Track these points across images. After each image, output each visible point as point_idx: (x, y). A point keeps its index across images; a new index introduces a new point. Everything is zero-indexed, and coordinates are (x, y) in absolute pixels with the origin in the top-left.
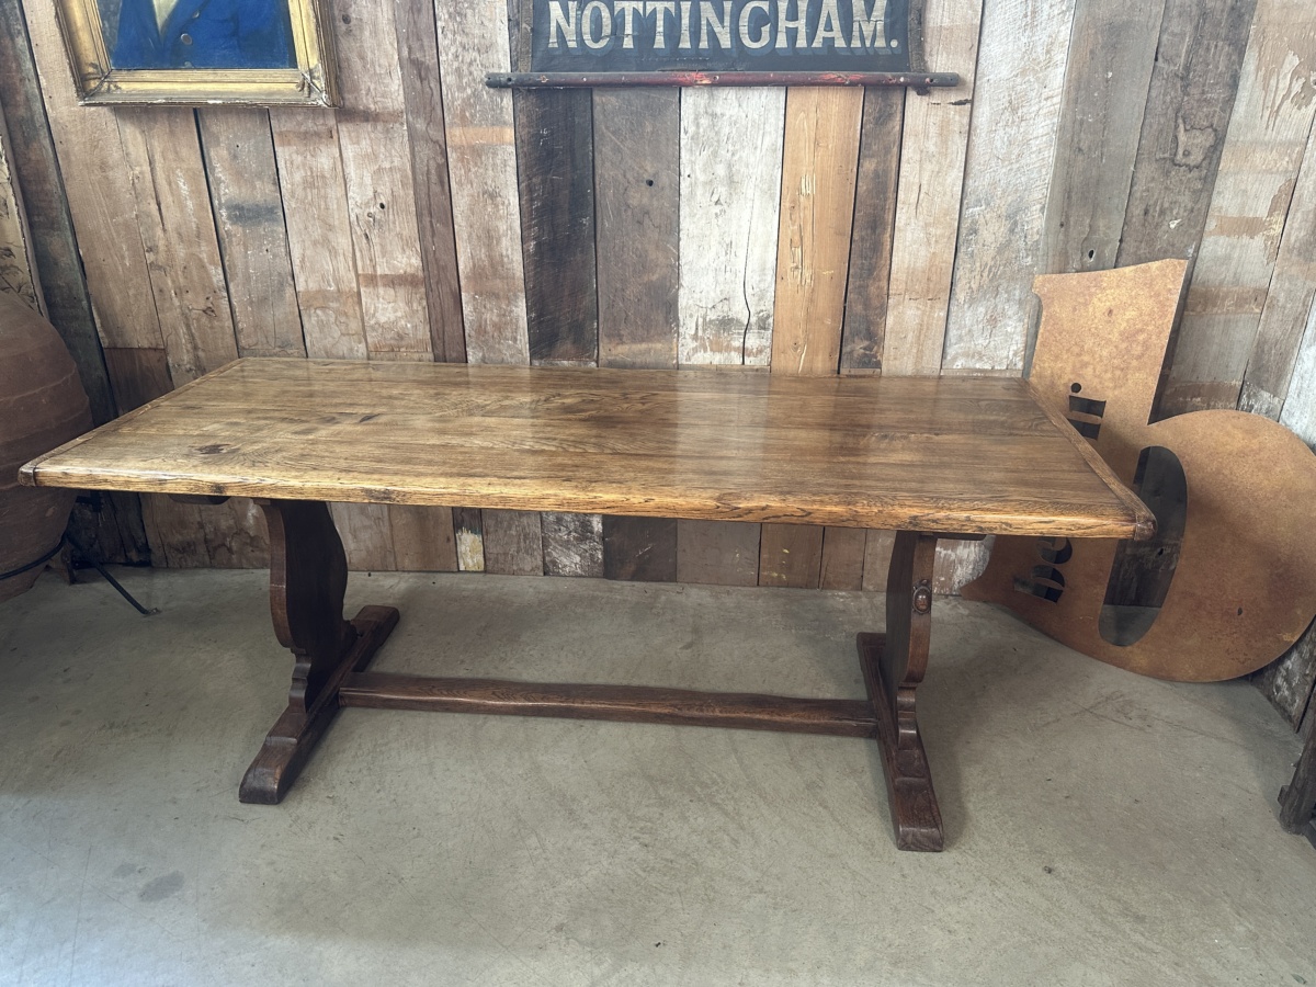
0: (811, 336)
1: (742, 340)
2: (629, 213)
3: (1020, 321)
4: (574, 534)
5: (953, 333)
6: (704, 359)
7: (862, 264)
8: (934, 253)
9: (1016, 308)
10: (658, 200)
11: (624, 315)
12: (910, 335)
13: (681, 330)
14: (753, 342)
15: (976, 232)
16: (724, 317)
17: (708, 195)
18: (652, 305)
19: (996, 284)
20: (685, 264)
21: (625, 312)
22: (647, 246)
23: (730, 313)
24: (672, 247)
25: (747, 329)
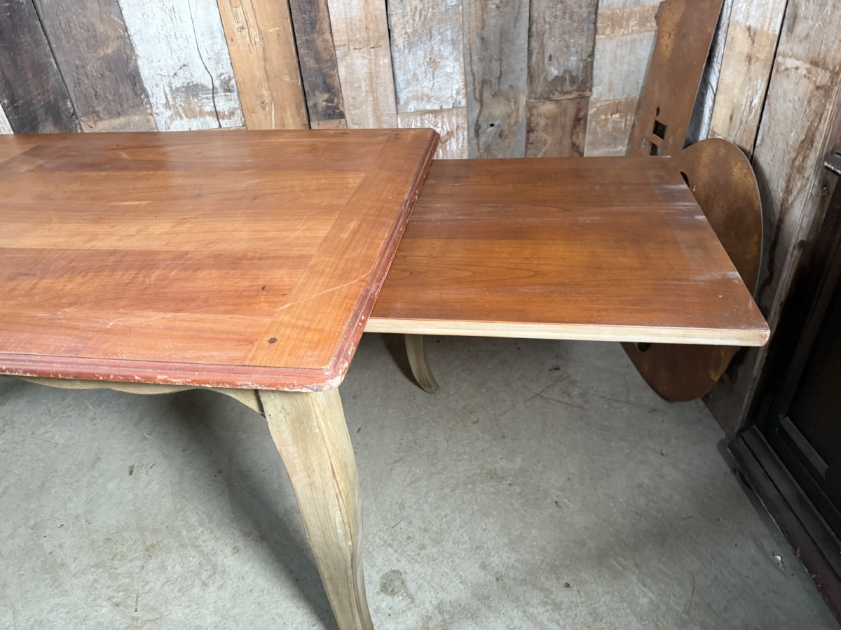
0: (274, 94)
1: (212, 104)
3: (457, 60)
5: (400, 78)
6: (183, 126)
7: (303, 18)
9: (450, 48)
11: (93, 92)
12: (363, 86)
13: (152, 100)
14: (223, 105)
16: (188, 83)
18: (116, 78)
19: (428, 26)
20: (135, 34)
21: (93, 88)
22: (91, 19)
23: (193, 79)
24: (116, 19)
25: (213, 93)
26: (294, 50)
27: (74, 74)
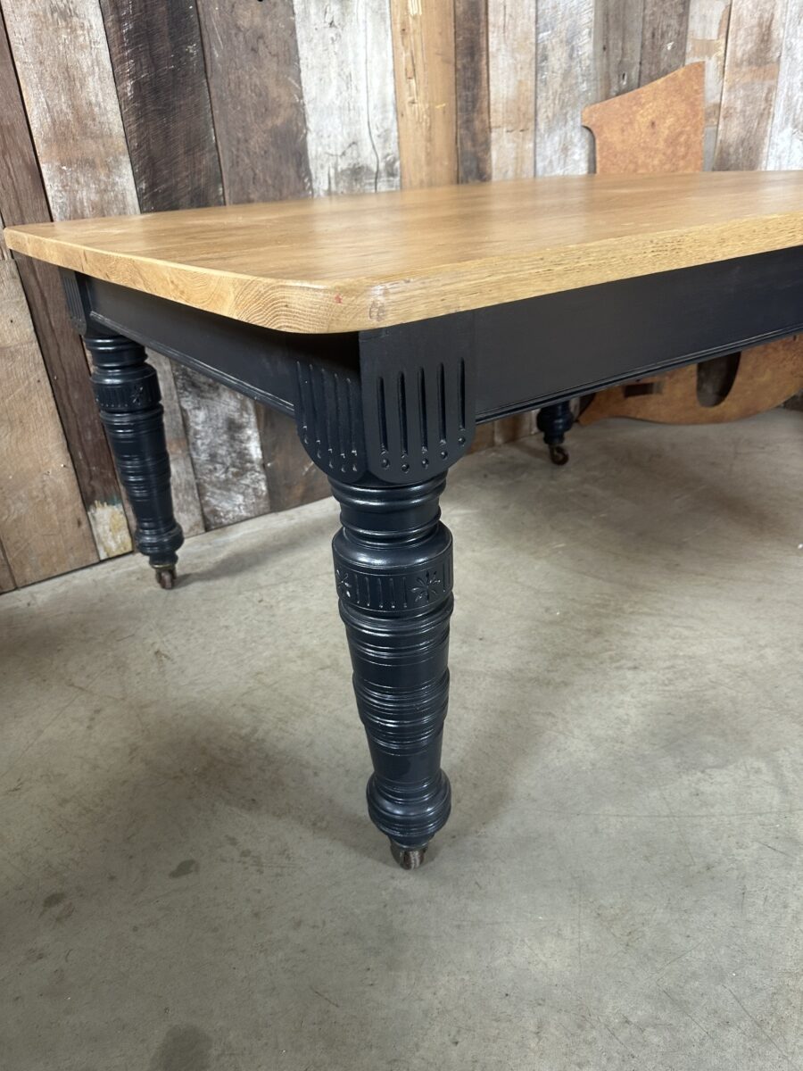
2: (241, 38)
4: (232, 469)
7: (467, 96)
8: (520, 82)
10: (271, 20)
11: (251, 174)
13: (315, 186)
15: (545, 58)
16: (355, 165)
17: (321, 14)
18: (280, 157)
19: (564, 111)
20: (309, 102)
21: (252, 169)
22: (266, 80)
23: (360, 160)
24: (293, 82)
25: (376, 178)
26: (455, 131)
27: (233, 149)
